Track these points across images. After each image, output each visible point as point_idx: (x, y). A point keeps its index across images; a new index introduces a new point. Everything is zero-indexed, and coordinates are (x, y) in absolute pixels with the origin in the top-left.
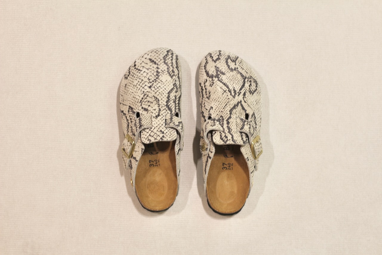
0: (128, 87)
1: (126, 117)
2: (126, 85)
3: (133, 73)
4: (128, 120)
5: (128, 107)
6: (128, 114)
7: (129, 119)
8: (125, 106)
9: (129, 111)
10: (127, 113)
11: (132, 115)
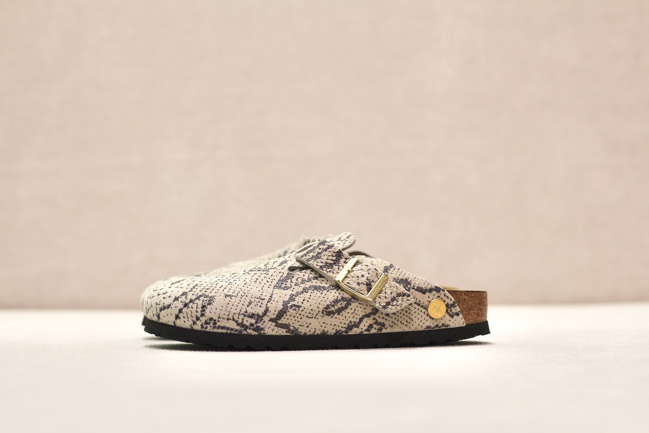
0: (232, 291)
1: (298, 294)
2: (226, 296)
3: (200, 291)
4: (305, 290)
5: (277, 291)
6: (292, 289)
7: (303, 286)
8: (273, 296)
9: (286, 288)
10: (289, 292)
11: (294, 280)
